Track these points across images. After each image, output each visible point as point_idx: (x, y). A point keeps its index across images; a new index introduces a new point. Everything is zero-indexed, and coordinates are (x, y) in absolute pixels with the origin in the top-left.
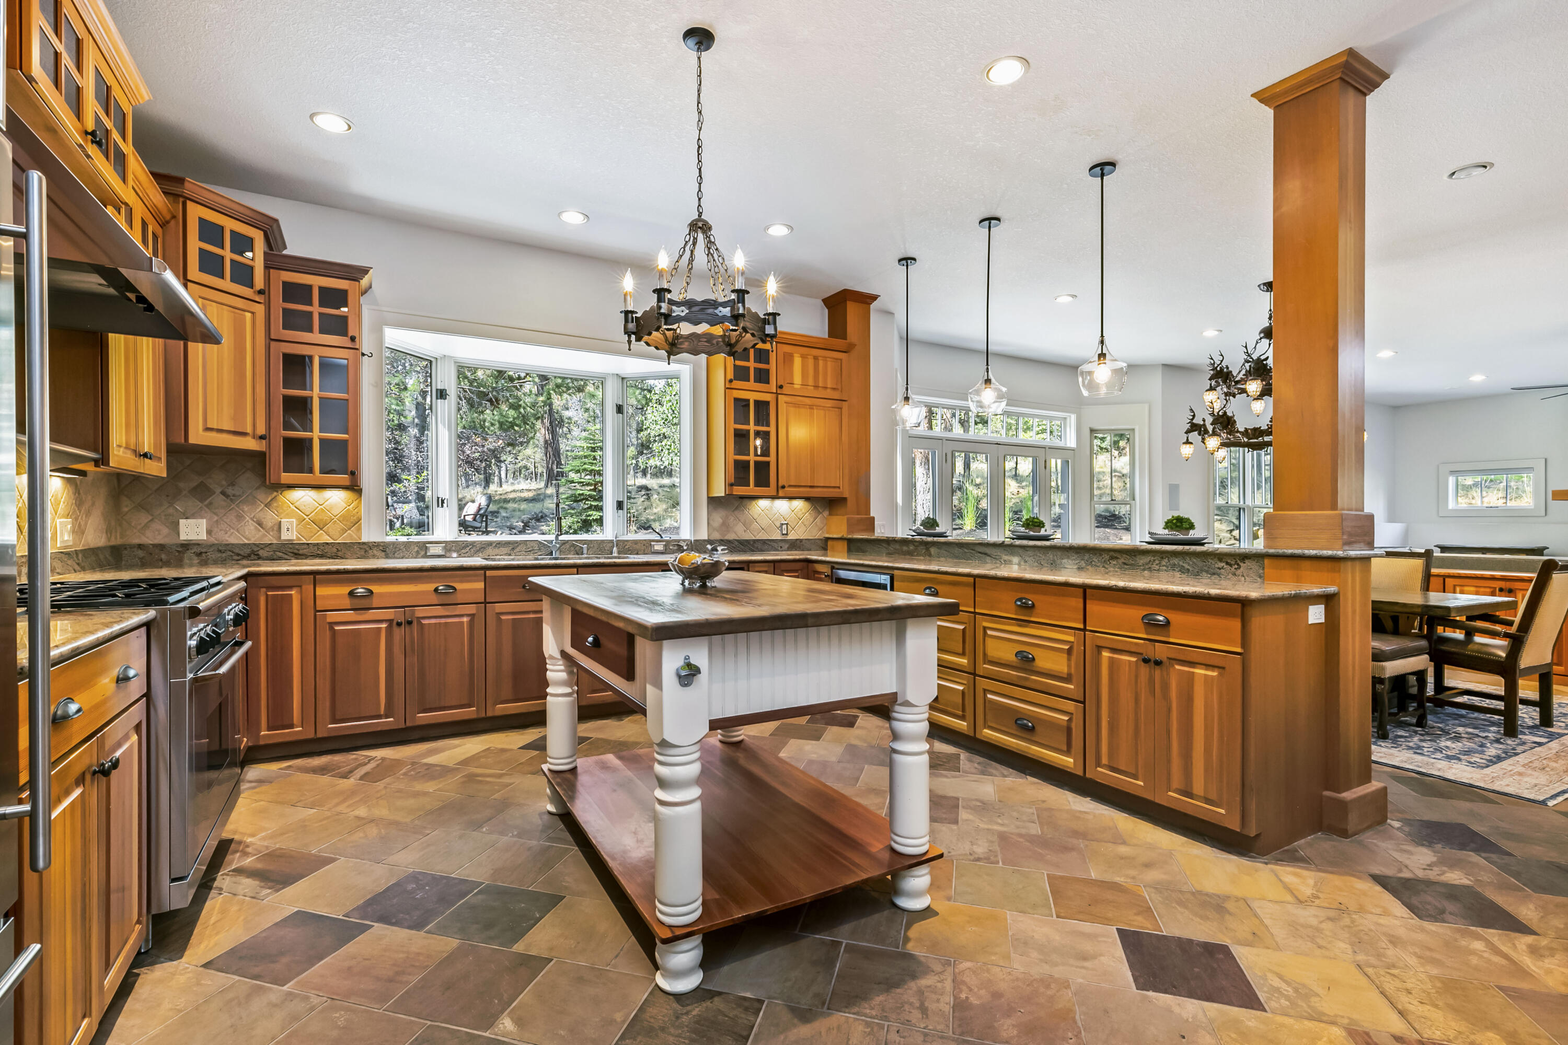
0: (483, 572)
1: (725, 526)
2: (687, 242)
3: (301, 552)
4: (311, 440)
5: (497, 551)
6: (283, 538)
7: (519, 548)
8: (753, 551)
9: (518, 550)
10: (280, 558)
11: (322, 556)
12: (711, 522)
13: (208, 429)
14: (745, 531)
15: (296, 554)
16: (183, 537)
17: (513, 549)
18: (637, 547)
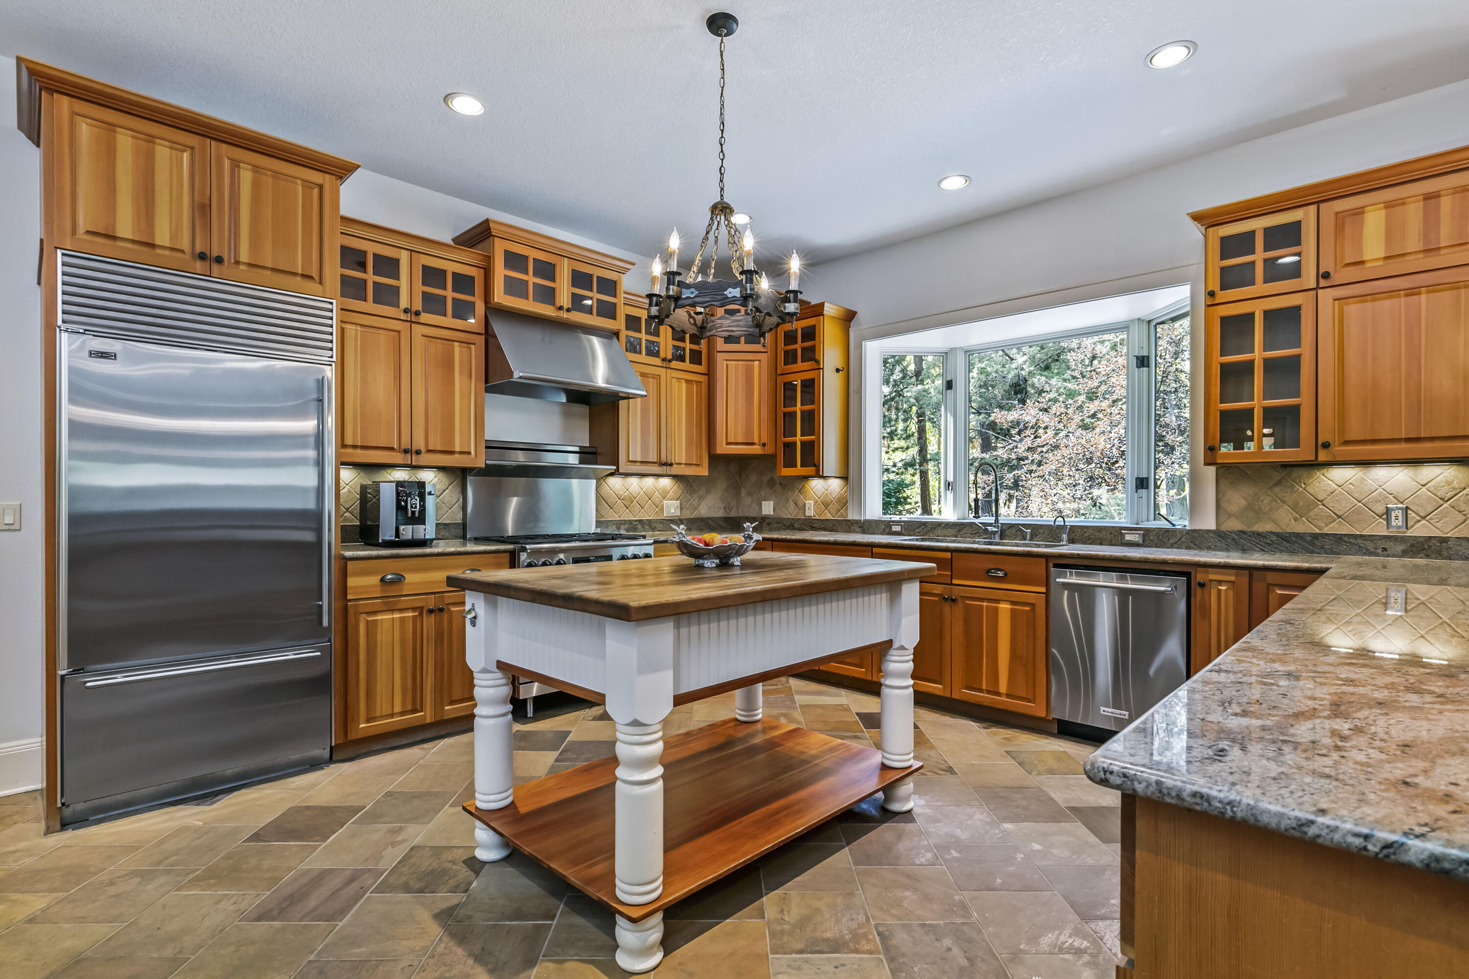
0: (870, 548)
1: (1253, 510)
2: (717, 229)
3: (815, 525)
4: (795, 443)
5: (945, 532)
6: (807, 515)
7: (965, 530)
8: (1312, 552)
9: (964, 531)
10: (804, 530)
11: (824, 529)
12: (1224, 505)
13: (728, 443)
14: (1296, 519)
15: (812, 527)
16: (764, 513)
17: (960, 531)
18: (1102, 535)
